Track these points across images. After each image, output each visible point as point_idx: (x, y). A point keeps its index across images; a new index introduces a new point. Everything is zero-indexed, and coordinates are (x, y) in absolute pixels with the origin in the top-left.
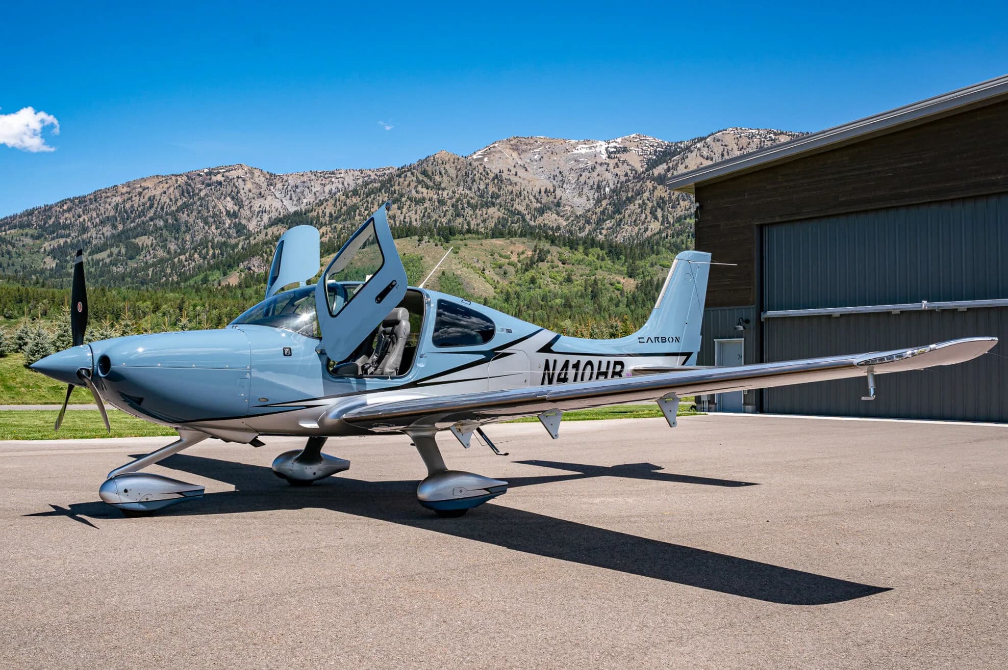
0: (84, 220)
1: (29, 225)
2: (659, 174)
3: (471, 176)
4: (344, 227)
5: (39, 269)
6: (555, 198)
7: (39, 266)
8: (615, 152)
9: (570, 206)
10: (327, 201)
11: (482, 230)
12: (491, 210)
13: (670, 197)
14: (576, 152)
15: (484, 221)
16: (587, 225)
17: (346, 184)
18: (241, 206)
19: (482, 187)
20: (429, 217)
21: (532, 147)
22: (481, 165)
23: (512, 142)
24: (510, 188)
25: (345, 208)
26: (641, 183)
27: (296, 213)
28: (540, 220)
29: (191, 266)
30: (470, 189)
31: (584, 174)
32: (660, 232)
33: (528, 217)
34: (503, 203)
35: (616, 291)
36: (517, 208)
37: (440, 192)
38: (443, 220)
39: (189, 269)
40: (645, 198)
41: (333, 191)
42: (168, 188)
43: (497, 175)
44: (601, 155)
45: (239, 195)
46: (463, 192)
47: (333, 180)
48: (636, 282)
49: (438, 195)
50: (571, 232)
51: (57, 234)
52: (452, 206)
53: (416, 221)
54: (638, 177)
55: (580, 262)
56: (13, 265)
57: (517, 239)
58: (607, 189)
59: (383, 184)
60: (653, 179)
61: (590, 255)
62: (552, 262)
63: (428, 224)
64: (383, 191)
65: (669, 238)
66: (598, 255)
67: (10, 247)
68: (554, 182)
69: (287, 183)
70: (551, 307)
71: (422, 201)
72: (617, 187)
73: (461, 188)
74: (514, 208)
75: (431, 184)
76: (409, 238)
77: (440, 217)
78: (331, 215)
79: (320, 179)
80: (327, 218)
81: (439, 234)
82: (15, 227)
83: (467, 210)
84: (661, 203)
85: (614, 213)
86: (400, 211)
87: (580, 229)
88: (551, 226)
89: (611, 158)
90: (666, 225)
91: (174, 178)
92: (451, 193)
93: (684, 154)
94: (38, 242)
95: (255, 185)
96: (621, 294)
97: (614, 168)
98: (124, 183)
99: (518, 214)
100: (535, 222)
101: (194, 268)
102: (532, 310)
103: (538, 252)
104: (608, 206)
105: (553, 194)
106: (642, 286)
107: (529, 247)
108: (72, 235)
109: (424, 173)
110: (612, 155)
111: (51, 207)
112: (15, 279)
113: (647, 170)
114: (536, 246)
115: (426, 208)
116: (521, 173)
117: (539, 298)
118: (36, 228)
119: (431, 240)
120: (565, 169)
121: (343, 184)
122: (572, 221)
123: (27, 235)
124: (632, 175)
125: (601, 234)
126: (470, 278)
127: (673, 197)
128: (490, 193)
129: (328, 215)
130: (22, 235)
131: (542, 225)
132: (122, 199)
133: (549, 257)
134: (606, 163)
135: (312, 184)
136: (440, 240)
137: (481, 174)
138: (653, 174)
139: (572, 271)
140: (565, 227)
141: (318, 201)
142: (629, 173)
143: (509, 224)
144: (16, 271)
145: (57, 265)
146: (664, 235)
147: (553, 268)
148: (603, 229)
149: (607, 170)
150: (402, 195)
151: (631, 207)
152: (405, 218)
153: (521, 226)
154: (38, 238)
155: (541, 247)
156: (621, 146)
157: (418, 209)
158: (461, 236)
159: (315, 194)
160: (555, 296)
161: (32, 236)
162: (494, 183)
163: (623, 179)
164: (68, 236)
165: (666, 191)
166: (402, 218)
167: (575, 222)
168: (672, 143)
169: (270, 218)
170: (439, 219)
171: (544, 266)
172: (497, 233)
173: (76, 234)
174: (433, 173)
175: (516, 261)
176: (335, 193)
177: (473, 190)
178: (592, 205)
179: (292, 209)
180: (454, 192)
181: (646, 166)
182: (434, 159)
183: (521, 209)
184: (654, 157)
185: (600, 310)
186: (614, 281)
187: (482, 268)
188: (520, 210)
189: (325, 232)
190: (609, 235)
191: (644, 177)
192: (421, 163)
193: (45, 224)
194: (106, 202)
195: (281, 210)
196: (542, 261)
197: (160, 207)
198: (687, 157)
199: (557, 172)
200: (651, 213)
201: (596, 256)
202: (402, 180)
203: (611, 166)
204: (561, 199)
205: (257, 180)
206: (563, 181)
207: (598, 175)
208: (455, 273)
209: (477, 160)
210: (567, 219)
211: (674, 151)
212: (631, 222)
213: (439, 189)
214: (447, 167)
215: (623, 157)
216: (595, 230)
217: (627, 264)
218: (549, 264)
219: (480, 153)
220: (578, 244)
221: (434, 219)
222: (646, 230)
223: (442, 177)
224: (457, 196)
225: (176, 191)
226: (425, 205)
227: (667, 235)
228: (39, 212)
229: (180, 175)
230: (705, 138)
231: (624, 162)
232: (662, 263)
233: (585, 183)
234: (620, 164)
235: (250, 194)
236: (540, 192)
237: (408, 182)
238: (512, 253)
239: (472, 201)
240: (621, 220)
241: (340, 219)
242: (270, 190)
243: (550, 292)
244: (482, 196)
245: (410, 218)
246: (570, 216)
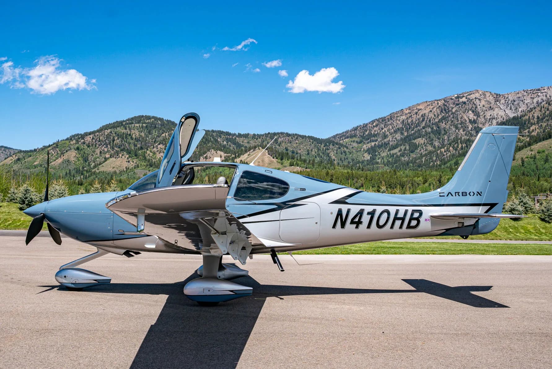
0: (385, 131)
1: (355, 136)
4: (548, 124)
5: (361, 161)
7: (361, 159)
10: (535, 108)
17: (548, 96)
18: (478, 116)
25: (548, 112)
27: (514, 118)
29: (448, 155)
39: (447, 157)
41: (540, 102)
42: (433, 108)
45: (477, 109)
47: (539, 94)
51: (370, 140)
56: (347, 159)
67: (345, 149)
69: (507, 99)
78: (538, 118)
79: (530, 94)
80: (536, 120)
82: (348, 137)
91: (436, 102)
94: (360, 145)
95: (487, 102)
98: (407, 107)
101: (450, 156)
108: (379, 140)
111: (367, 125)
112: (347, 167)
118: (359, 137)
121: (546, 96)
123: (354, 141)
129: (536, 117)
130: (352, 142)
132: (406, 117)
135: (525, 98)
141: (529, 109)
144: (349, 162)
145: (370, 158)
154: (360, 143)
159: (527, 104)
161: (357, 142)
164: (376, 140)
169: (497, 122)
173: (381, 139)
176: (541, 103)
179: (512, 115)
189: (534, 128)
193: (363, 135)
194: (397, 120)
195: (505, 117)
197: (428, 120)
205: (488, 99)
225: (438, 110)
228: (360, 128)
229: (440, 100)
235: (484, 108)
241: (544, 120)
242: (497, 104)
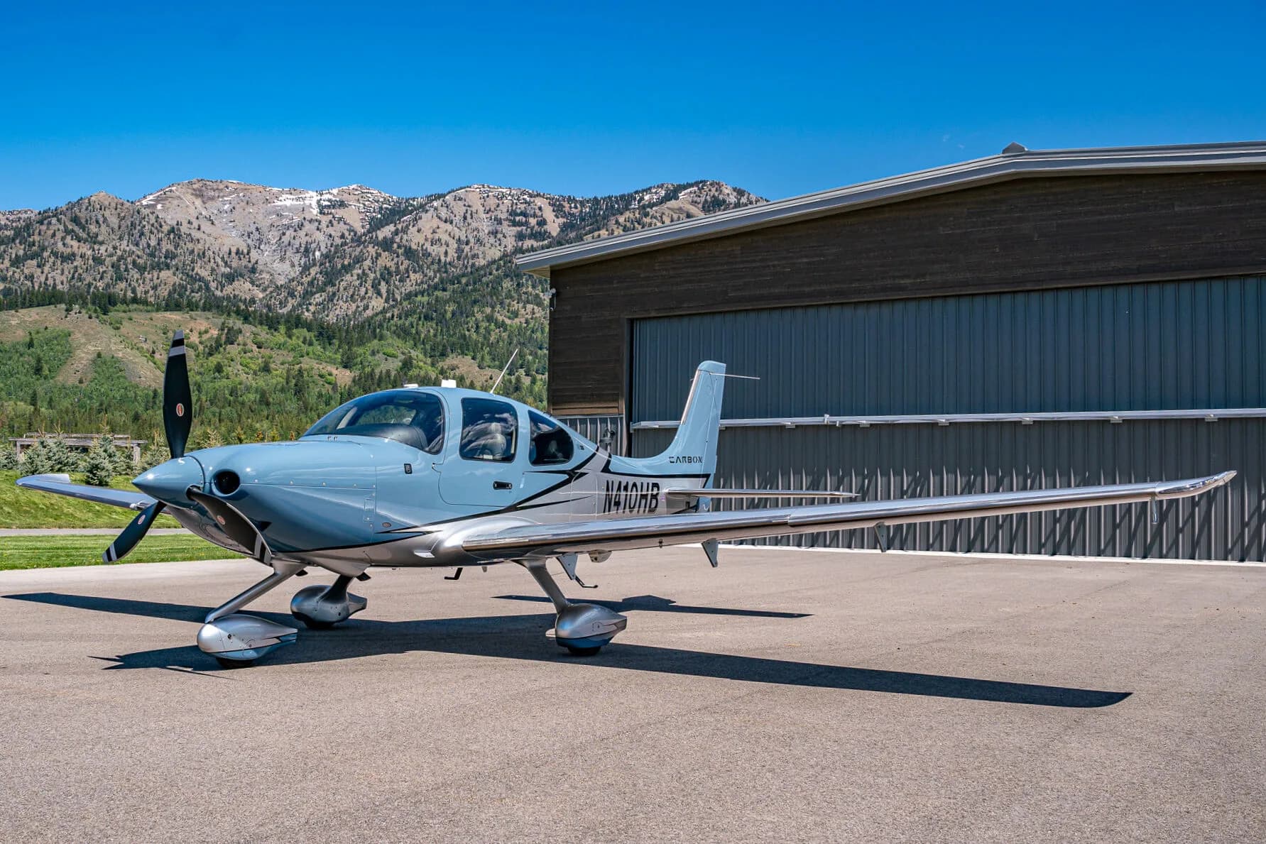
2: (385, 238)
3: (138, 228)
6: (249, 262)
8: (329, 207)
9: (269, 272)
11: (152, 299)
12: (165, 274)
13: (397, 268)
14: (279, 203)
15: (155, 288)
16: (289, 299)
19: (153, 243)
20: (80, 279)
21: (221, 194)
22: (153, 213)
23: (195, 186)
24: (190, 246)
26: (362, 246)
28: (228, 290)
30: (137, 245)
31: (288, 233)
32: (384, 311)
33: (213, 285)
34: (180, 265)
35: (326, 385)
36: (199, 272)
37: (96, 247)
38: (98, 284)
40: (366, 268)
43: (173, 228)
44: (311, 210)
46: (128, 249)
48: (353, 375)
49: (94, 250)
50: (269, 307)
52: (113, 267)
53: (62, 283)
54: (358, 240)
55: (280, 346)
57: (199, 313)
58: (318, 254)
59: (18, 233)
60: (376, 243)
61: (294, 338)
62: (245, 345)
63: (78, 288)
64: (17, 241)
65: (395, 319)
66: (305, 338)
68: (249, 241)
70: (243, 404)
71: (72, 257)
72: (330, 251)
73: (125, 242)
74: (195, 272)
75: (85, 236)
76: (52, 307)
77: (95, 280)
81: (94, 303)
83: (132, 272)
84: (386, 275)
85: (325, 284)
86: (39, 270)
87: (281, 303)
88: (243, 298)
89: (324, 214)
90: (391, 303)
92: (110, 249)
93: (417, 213)
96: (333, 389)
97: (328, 226)
99: (200, 280)
100: (222, 291)
102: (217, 407)
103: (226, 331)
104: (317, 276)
105: (247, 256)
106: (359, 379)
107: (214, 324)
109: (75, 220)
110: (326, 211)
113: (369, 232)
114: (223, 324)
115: (76, 267)
116: (206, 226)
117: (226, 392)
119: (84, 311)
120: (264, 224)
122: (271, 292)
124: (350, 237)
125: (308, 310)
126: (135, 363)
127: (402, 268)
128: (164, 251)
131: (232, 295)
133: (240, 339)
134: (316, 220)
136: (95, 311)
137: (153, 225)
138: (377, 237)
139: (271, 358)
140: (261, 300)
142: (347, 234)
143: (188, 293)
146: (389, 315)
147: (245, 353)
148: (310, 304)
149: (318, 229)
150: (43, 249)
151: (348, 277)
152: (47, 279)
153: (204, 296)
155: (231, 325)
156: (338, 199)
157: (65, 268)
158: (124, 307)
160: (248, 389)
162: (169, 238)
163: (338, 241)
165: (393, 260)
166: (43, 279)
167: (275, 294)
168: (403, 199)
170: (94, 283)
171: (233, 350)
172: (173, 304)
174: (87, 221)
175: (197, 342)
177: (141, 247)
178: (298, 273)
180: (115, 248)
181: (368, 226)
182: (89, 203)
183: (204, 273)
184: (379, 216)
185: (306, 408)
186: (324, 372)
187: (151, 350)
188: (202, 275)
190: (318, 312)
191: (365, 241)
192: (71, 206)
196: (232, 343)
198: (420, 218)
199: (253, 228)
200: (372, 287)
201: (301, 339)
202: (44, 228)
203: (324, 224)
204: (257, 263)
206: (260, 241)
207: (306, 235)
208: (115, 355)
209: (148, 206)
210: (264, 290)
211: (404, 210)
212: (347, 297)
213: (95, 243)
214: (107, 213)
215: (339, 213)
216: (300, 305)
217: (341, 350)
218: (241, 347)
219: (151, 197)
220: (278, 322)
221: (87, 282)
222: (366, 308)
223: (100, 227)
224: (119, 253)
226: (75, 264)
227: (393, 316)
230: (444, 196)
231: (340, 219)
232: (385, 351)
233: (289, 245)
234: (335, 223)
236: (230, 254)
237: (52, 231)
238: (191, 331)
239: (139, 261)
240: (334, 294)
243: (240, 384)
244: (152, 255)
245: (54, 280)
246: (268, 287)
